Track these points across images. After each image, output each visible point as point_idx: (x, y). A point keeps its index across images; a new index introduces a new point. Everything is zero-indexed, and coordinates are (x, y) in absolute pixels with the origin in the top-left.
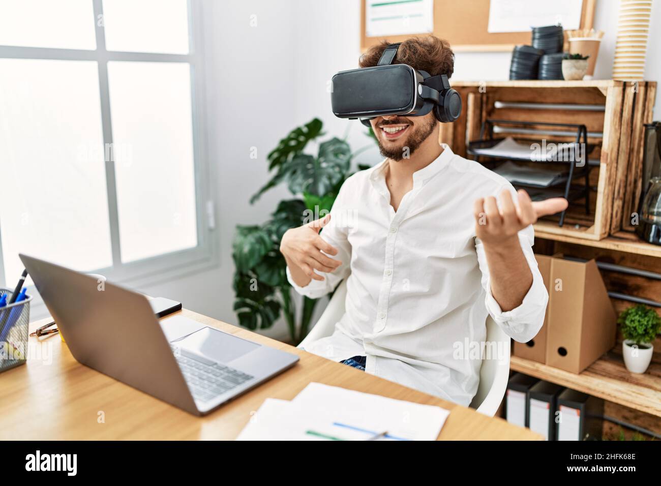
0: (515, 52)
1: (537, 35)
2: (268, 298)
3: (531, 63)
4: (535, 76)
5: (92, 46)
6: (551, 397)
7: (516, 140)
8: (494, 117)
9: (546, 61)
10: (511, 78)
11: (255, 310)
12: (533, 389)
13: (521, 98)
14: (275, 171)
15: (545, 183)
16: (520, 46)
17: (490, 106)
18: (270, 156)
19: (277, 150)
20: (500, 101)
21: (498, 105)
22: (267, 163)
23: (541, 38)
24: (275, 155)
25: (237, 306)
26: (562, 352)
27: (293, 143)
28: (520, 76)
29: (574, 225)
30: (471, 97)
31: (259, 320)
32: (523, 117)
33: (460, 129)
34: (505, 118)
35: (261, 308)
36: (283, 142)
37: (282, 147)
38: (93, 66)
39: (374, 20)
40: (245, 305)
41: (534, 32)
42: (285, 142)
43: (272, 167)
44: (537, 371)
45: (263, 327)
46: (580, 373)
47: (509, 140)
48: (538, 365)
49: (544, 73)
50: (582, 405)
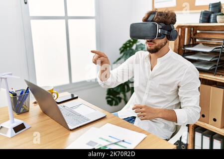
0: (201, 13)
1: (211, 6)
2: (118, 96)
3: (207, 17)
4: (209, 21)
5: (63, 15)
6: (210, 136)
7: (203, 44)
8: (196, 36)
9: (212, 16)
10: (200, 22)
11: (113, 99)
12: (204, 132)
13: (206, 29)
14: (122, 54)
15: (209, 60)
16: (203, 10)
17: (195, 32)
18: (120, 49)
19: (123, 47)
20: (199, 30)
21: (198, 32)
22: (119, 52)
23: (212, 7)
24: (122, 49)
25: (107, 98)
26: (215, 120)
27: (128, 45)
28: (203, 22)
29: (220, 75)
30: (186, 29)
31: (114, 102)
32: (207, 36)
33: (182, 40)
34: (200, 36)
35: (115, 99)
36: (124, 44)
37: (124, 46)
38: (64, 21)
39: (157, 2)
40: (109, 97)
41: (210, 5)
42: (125, 44)
43: (121, 53)
44: (205, 126)
45: (115, 105)
46: (221, 128)
47: (201, 44)
48: (206, 124)
49: (212, 20)
50: (222, 140)
